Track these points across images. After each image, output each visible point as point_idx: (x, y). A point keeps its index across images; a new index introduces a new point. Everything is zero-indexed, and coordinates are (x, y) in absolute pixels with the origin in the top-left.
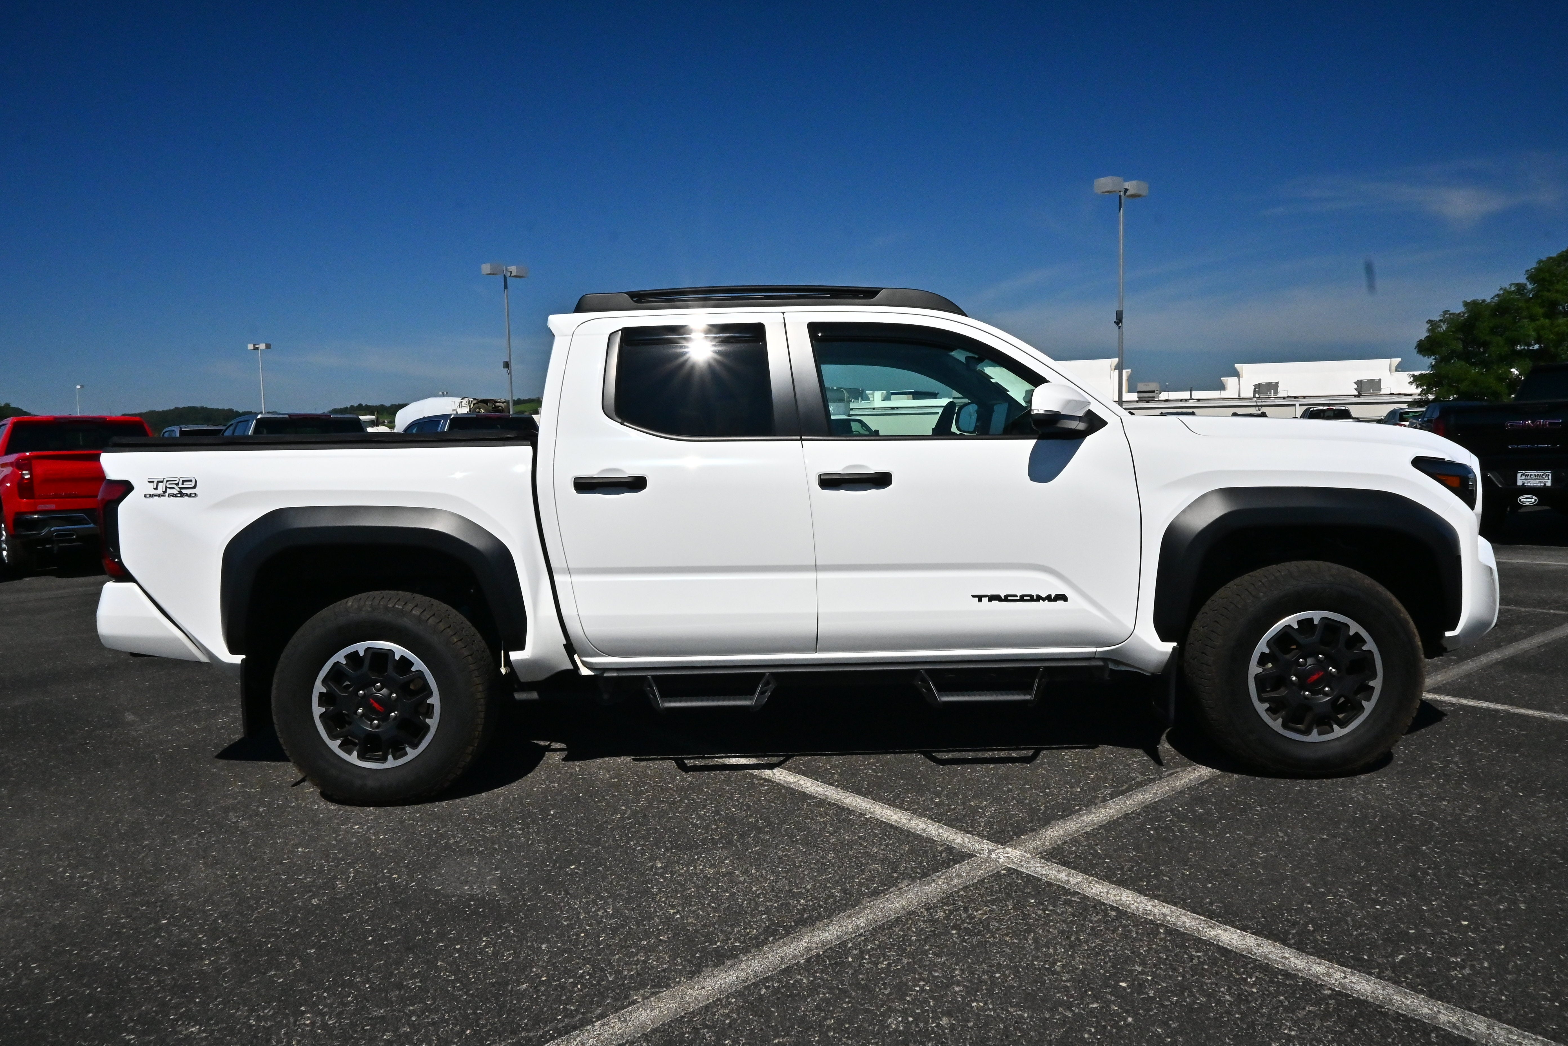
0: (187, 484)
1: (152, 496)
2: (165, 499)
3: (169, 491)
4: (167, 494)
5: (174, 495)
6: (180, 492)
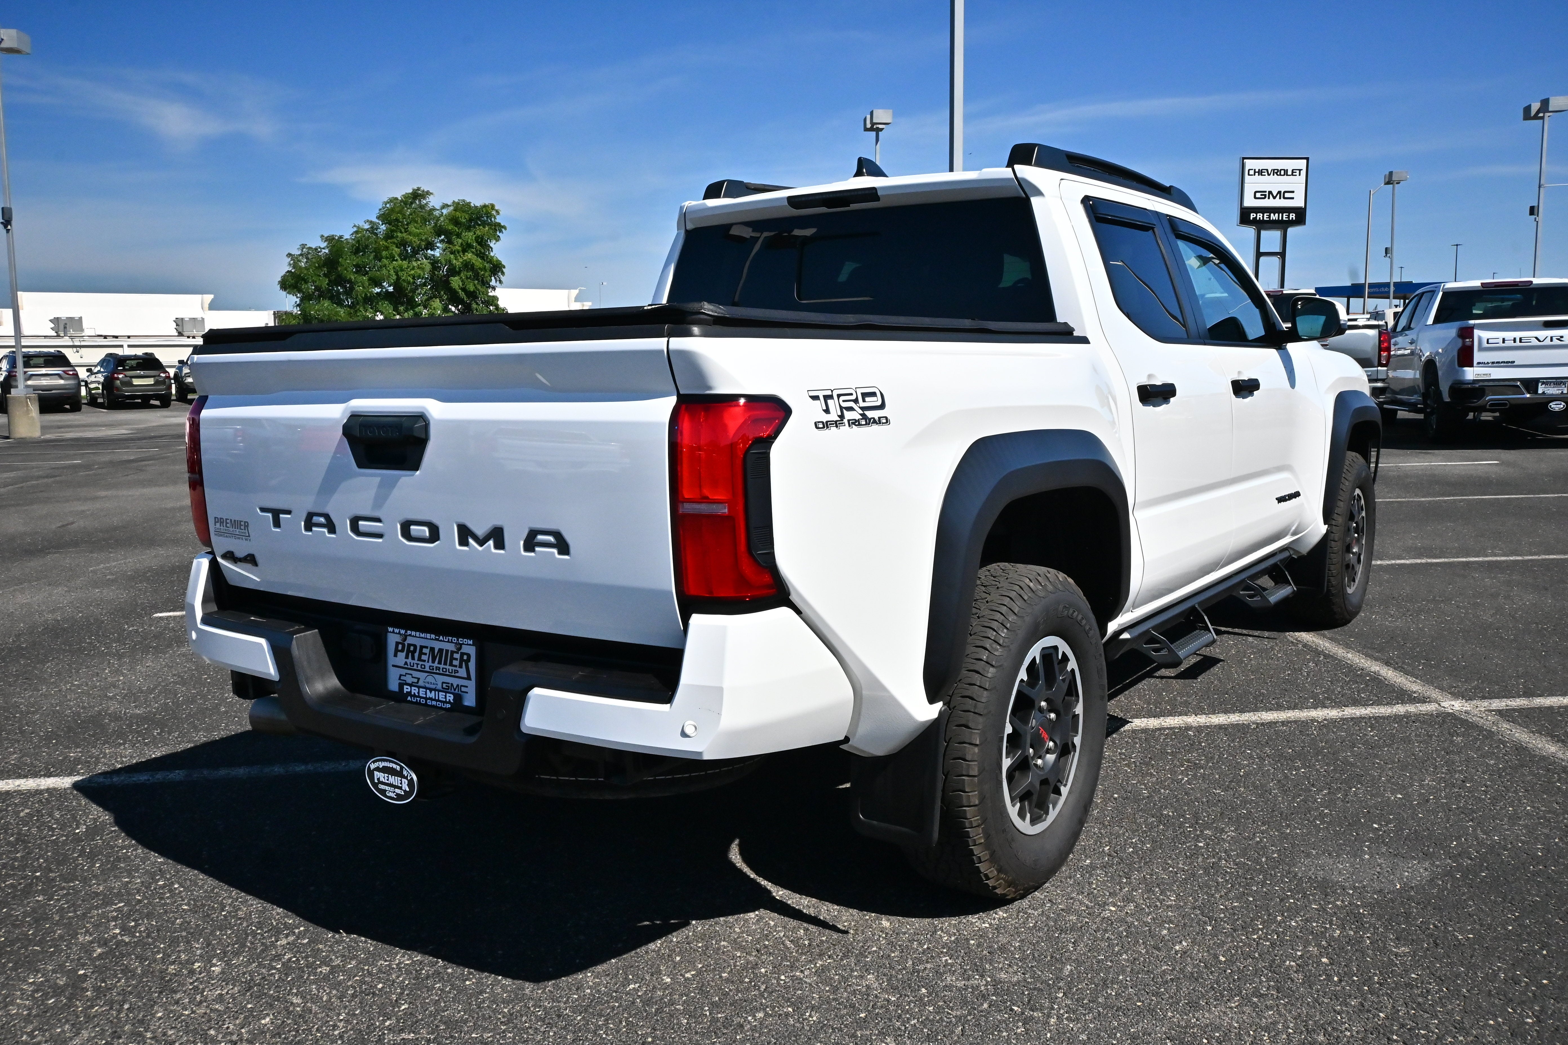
0: (871, 401)
1: (826, 425)
2: (845, 429)
3: (848, 415)
4: (845, 421)
5: (854, 423)
6: (864, 416)
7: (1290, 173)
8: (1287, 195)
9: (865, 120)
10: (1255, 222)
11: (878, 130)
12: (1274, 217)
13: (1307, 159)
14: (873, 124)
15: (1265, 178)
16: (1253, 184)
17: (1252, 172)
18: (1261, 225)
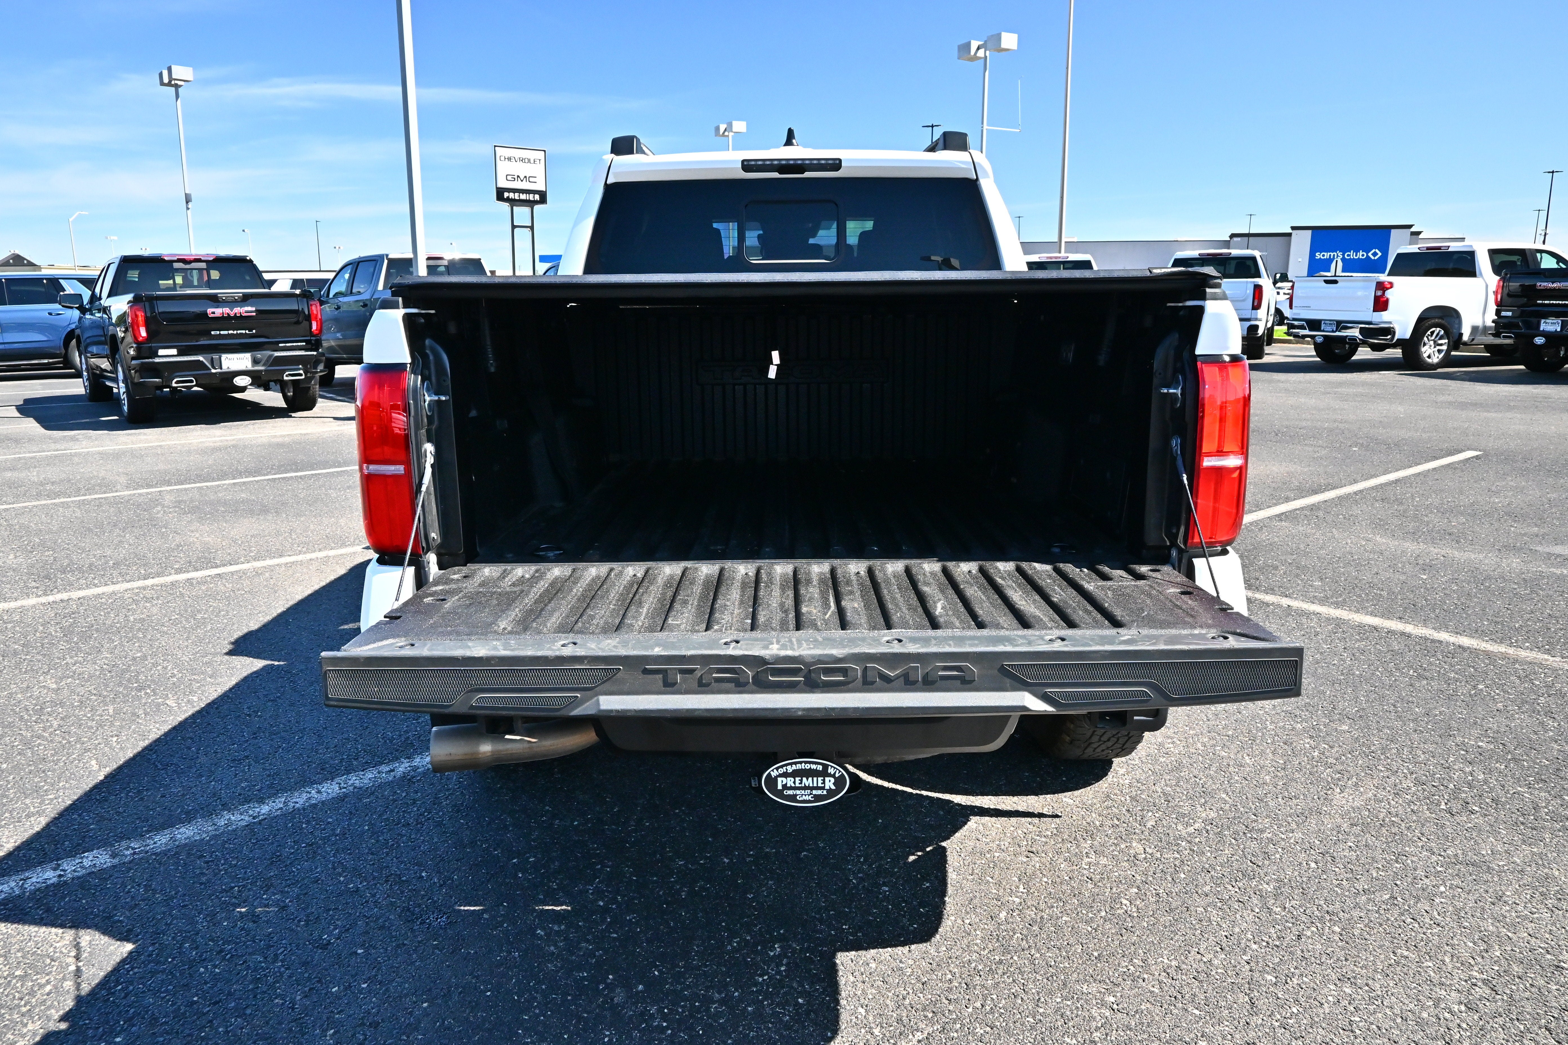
7: (532, 161)
8: (531, 179)
9: (161, 75)
10: (508, 200)
11: (177, 87)
12: (523, 197)
13: (545, 151)
14: (171, 78)
15: (513, 164)
16: (504, 168)
17: (503, 158)
18: (513, 202)
